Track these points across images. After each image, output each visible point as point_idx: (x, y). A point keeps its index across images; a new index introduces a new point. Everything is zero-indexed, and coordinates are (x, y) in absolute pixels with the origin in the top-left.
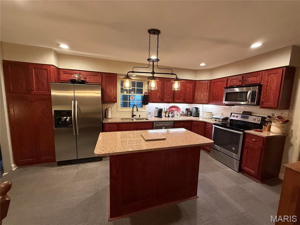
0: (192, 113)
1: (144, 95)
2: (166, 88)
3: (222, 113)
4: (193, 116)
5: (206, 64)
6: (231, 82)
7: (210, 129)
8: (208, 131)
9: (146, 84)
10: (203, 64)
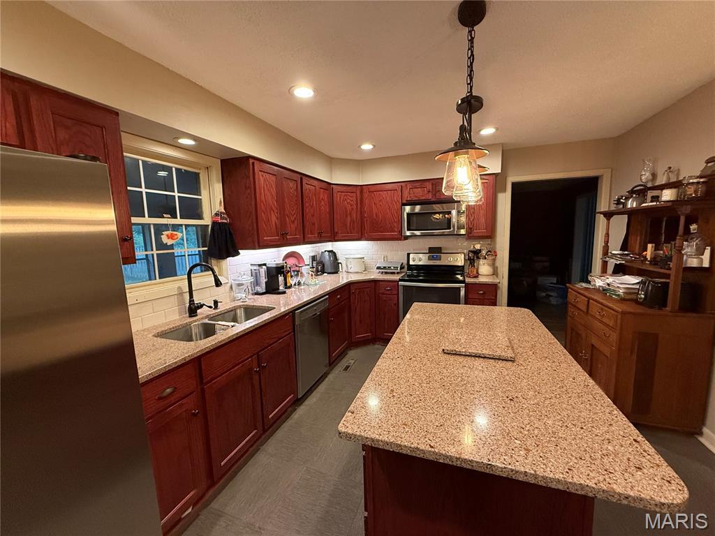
0: (324, 265)
1: (214, 223)
2: (286, 200)
3: (384, 257)
4: (329, 273)
5: (374, 146)
6: (411, 192)
7: (388, 292)
8: (385, 299)
9: (218, 182)
10: (367, 147)
